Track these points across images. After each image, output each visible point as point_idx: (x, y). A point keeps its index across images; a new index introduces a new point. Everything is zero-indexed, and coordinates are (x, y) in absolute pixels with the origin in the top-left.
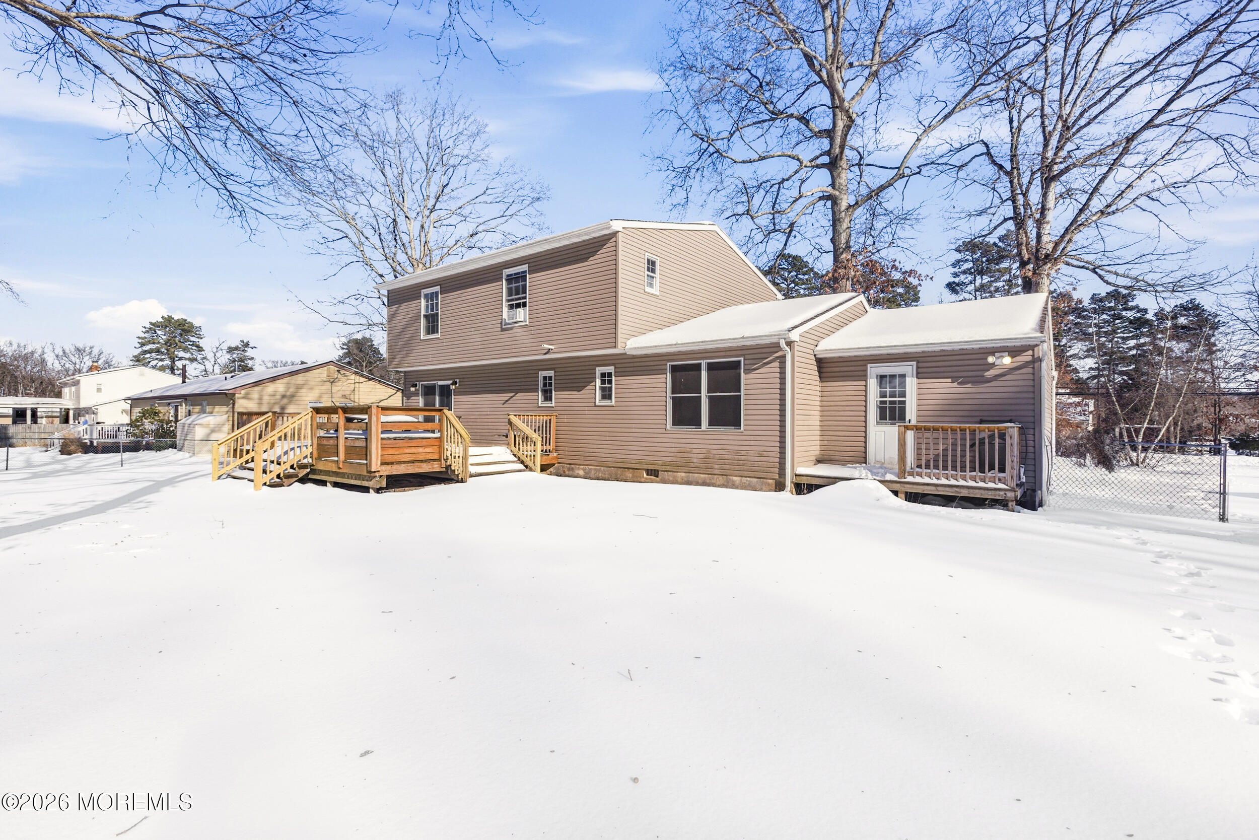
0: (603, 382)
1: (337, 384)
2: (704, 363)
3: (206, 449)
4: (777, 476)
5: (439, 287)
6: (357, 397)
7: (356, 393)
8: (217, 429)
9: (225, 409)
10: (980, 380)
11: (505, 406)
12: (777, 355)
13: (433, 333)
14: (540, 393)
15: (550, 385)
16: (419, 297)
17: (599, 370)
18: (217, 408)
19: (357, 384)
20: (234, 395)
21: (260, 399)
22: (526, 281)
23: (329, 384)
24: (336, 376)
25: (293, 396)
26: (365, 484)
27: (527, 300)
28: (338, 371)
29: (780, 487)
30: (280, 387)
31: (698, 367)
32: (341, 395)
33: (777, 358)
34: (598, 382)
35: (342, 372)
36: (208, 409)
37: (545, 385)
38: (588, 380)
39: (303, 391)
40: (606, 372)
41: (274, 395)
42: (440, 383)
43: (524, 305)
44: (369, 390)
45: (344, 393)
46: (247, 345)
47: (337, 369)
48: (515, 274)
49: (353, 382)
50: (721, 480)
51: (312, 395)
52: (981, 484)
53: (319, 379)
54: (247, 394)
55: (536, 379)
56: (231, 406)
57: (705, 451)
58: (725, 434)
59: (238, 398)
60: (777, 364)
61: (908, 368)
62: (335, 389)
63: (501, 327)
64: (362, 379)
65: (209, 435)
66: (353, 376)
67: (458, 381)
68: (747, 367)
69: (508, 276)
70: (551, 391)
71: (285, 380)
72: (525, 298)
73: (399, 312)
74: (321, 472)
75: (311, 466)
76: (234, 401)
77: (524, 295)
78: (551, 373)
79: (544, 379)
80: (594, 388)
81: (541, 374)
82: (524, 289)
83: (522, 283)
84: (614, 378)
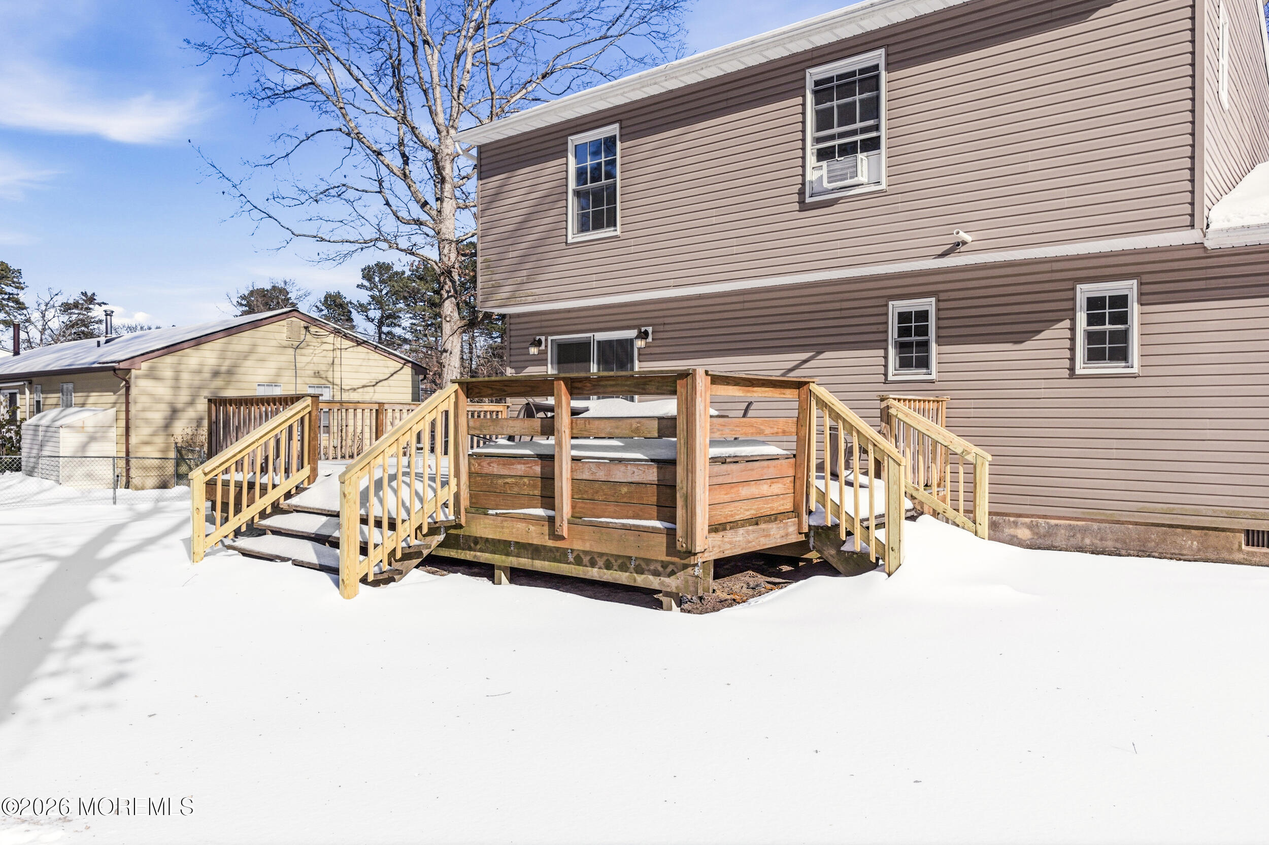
1: (303, 351)
3: (81, 471)
5: (617, 126)
6: (337, 375)
7: (337, 368)
8: (99, 435)
9: (110, 397)
13: (598, 226)
14: (892, 351)
15: (924, 331)
16: (562, 153)
17: (1084, 291)
18: (94, 397)
19: (338, 352)
20: (128, 371)
21: (177, 379)
22: (877, 88)
23: (291, 351)
24: (302, 337)
25: (230, 373)
26: (653, 582)
27: (883, 133)
28: (306, 328)
30: (208, 355)
32: (311, 373)
34: (1081, 318)
35: (313, 329)
36: (77, 398)
37: (904, 332)
39: (248, 363)
40: (1109, 294)
41: (199, 372)
42: (601, 336)
43: (872, 145)
44: (359, 362)
45: (316, 369)
46: (91, 300)
47: (303, 324)
48: (840, 77)
49: (331, 347)
51: (260, 371)
53: (274, 343)
54: (152, 369)
55: (881, 319)
56: (123, 391)
59: (137, 377)
62: (302, 360)
63: (802, 202)
64: (347, 343)
65: (84, 446)
66: (331, 338)
67: (650, 329)
69: (817, 83)
70: (925, 345)
71: (218, 344)
72: (877, 128)
73: (506, 188)
74: (475, 542)
75: (447, 528)
76: (127, 382)
77: (871, 122)
78: (929, 304)
79: (904, 317)
80: (1068, 334)
81: (896, 307)
82: (872, 109)
83: (865, 95)
84: (1135, 310)
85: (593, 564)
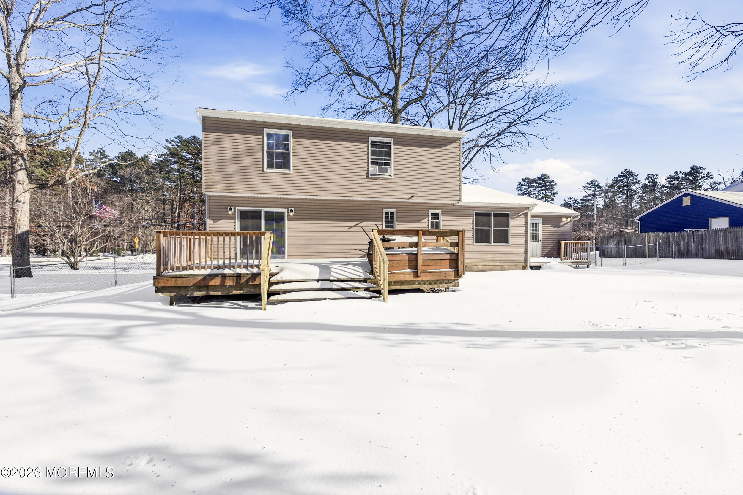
0: (432, 219)
2: (492, 213)
4: (523, 264)
5: (291, 131)
10: (559, 227)
11: (349, 230)
12: (523, 212)
14: (384, 222)
15: (392, 218)
16: (260, 134)
17: (431, 212)
22: (391, 149)
27: (392, 162)
29: (524, 268)
31: (489, 215)
33: (523, 214)
34: (430, 218)
37: (387, 218)
38: (423, 217)
40: (435, 213)
42: (266, 210)
43: (389, 165)
48: (379, 142)
50: (499, 268)
52: (582, 261)
55: (381, 214)
57: (493, 255)
58: (501, 247)
60: (523, 216)
61: (539, 221)
63: (368, 176)
67: (293, 209)
68: (512, 217)
69: (374, 142)
70: (393, 222)
72: (390, 160)
73: (223, 140)
77: (388, 158)
78: (394, 211)
79: (387, 214)
80: (427, 222)
81: (385, 210)
82: (389, 154)
83: (386, 150)
84: (441, 217)
85: (425, 284)
